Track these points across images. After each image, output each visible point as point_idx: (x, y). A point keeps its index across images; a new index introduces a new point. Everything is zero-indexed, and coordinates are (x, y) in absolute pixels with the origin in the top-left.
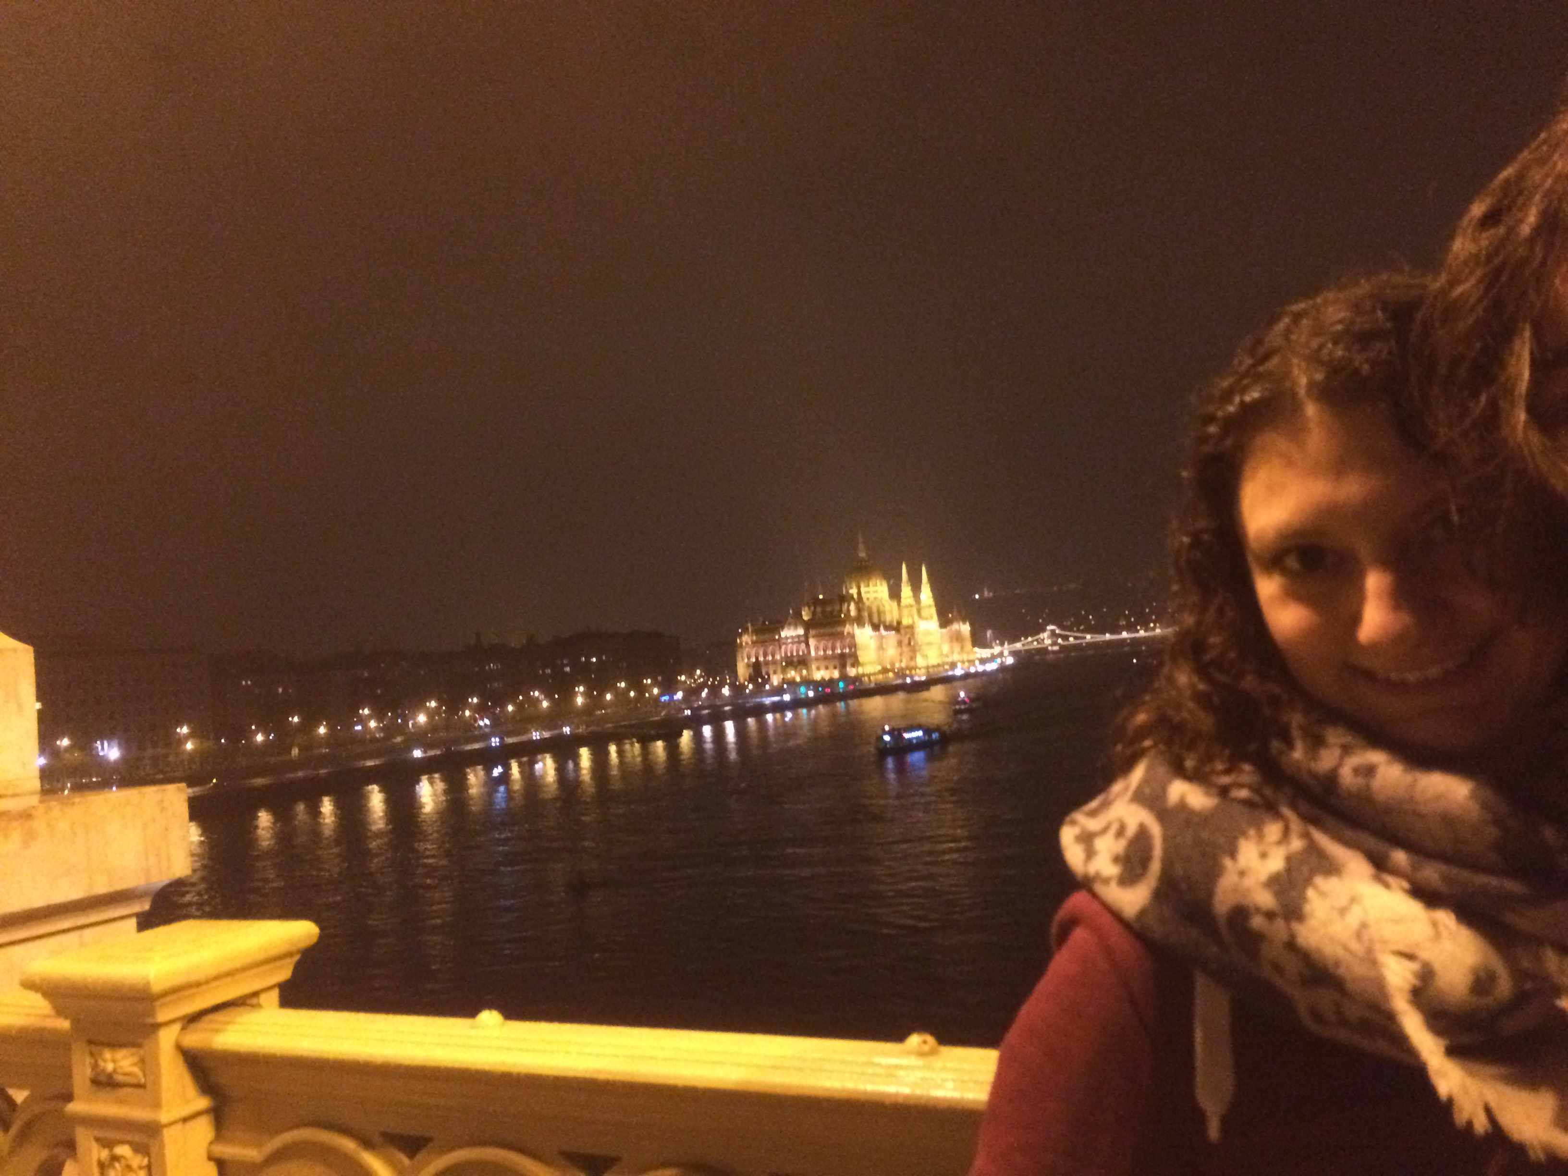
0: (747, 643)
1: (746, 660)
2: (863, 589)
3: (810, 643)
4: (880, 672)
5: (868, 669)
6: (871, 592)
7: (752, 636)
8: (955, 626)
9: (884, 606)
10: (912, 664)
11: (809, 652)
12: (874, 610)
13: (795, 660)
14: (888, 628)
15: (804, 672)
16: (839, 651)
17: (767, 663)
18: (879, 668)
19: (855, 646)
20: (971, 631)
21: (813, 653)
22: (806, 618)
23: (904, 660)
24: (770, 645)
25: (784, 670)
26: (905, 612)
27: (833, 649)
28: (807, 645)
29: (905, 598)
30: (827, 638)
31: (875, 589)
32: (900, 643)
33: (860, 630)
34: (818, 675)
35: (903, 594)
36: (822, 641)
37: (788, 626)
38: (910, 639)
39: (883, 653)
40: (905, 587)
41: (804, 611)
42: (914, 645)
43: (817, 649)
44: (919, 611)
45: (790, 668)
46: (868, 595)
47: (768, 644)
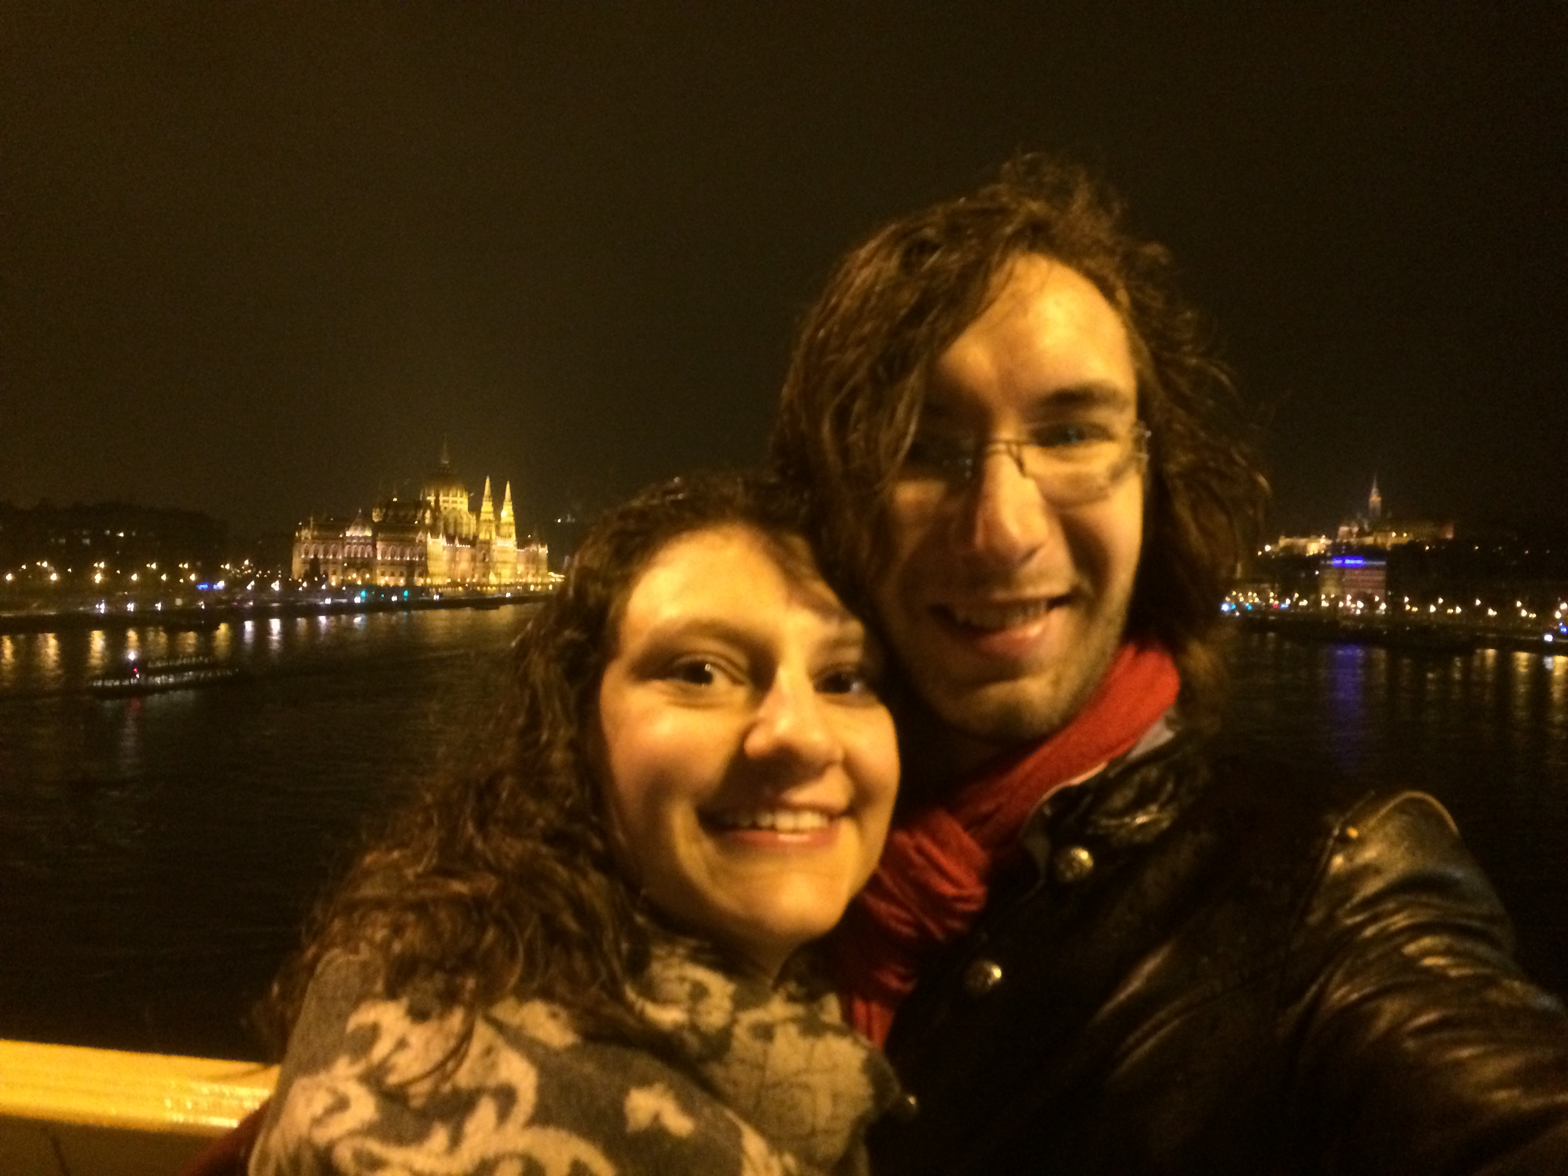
0: (306, 538)
1: (303, 556)
2: (441, 498)
3: (378, 546)
4: (449, 585)
5: (438, 581)
6: (450, 501)
7: (313, 531)
8: (533, 548)
9: (461, 518)
10: (484, 580)
11: (375, 556)
12: (451, 520)
13: (359, 562)
14: (463, 541)
15: (368, 576)
16: (408, 559)
17: (326, 562)
18: (449, 580)
19: (426, 555)
20: (548, 554)
21: (379, 558)
22: (375, 519)
23: (476, 576)
24: (332, 544)
25: (345, 571)
26: (484, 527)
27: (403, 555)
28: (374, 548)
29: (486, 512)
30: (397, 543)
31: (455, 499)
32: (473, 559)
33: (433, 540)
34: (382, 581)
35: (483, 509)
36: (390, 546)
37: (355, 525)
38: (484, 555)
39: (455, 566)
40: (486, 501)
41: (375, 513)
42: (488, 562)
43: (384, 554)
44: (498, 528)
45: (352, 570)
46: (446, 505)
47: (330, 542)
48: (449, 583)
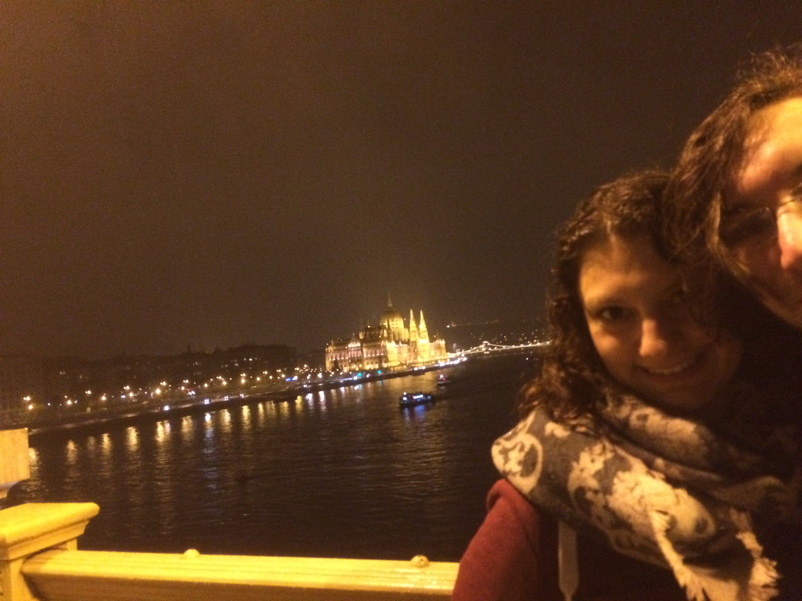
0: (331, 351)
1: (330, 360)
2: (391, 323)
3: (364, 351)
4: (399, 365)
5: (394, 364)
6: (395, 324)
7: (334, 347)
8: (438, 342)
9: (401, 331)
10: (416, 361)
11: (363, 355)
12: (396, 333)
13: (356, 359)
14: (403, 343)
15: (361, 365)
16: (378, 355)
17: (341, 361)
18: (399, 363)
19: (387, 352)
20: (445, 344)
21: (365, 356)
22: (361, 337)
23: (412, 359)
24: (343, 352)
25: (350, 364)
26: (412, 334)
27: (376, 353)
28: (362, 352)
30: (372, 348)
31: (397, 322)
32: (409, 350)
33: (389, 344)
34: (367, 367)
35: (411, 326)
36: (369, 349)
37: (352, 342)
38: (414, 348)
39: (401, 355)
40: (412, 321)
41: (360, 334)
42: (417, 351)
43: (367, 354)
44: (419, 334)
45: (353, 364)
46: (393, 326)
47: (341, 351)
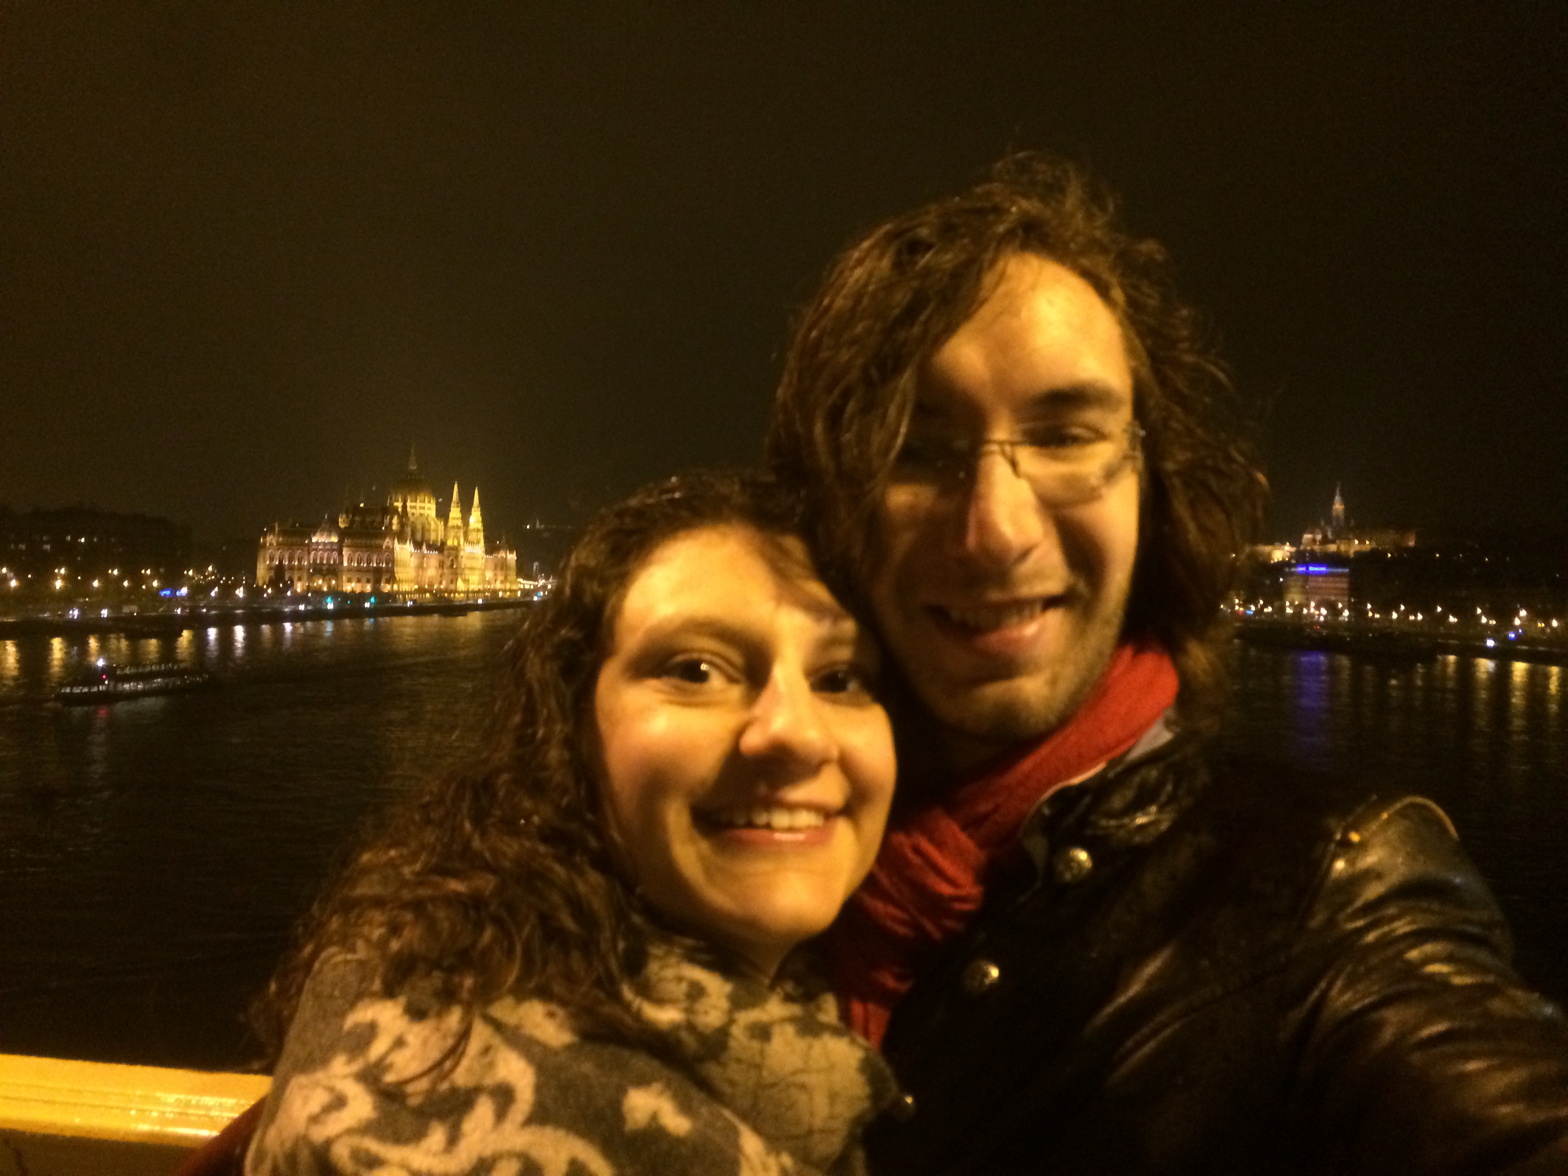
0: (271, 544)
1: (268, 562)
2: (409, 504)
3: (344, 553)
4: (416, 591)
5: (405, 587)
6: (418, 507)
7: (279, 537)
8: (502, 554)
9: (429, 524)
10: (452, 587)
11: (342, 563)
12: (419, 527)
13: (324, 568)
14: (430, 547)
15: (334, 582)
16: (375, 565)
17: (292, 568)
18: (416, 587)
19: (393, 561)
20: (517, 561)
21: (345, 564)
22: (342, 525)
23: (444, 582)
24: (298, 550)
25: (311, 577)
26: (452, 533)
27: (369, 561)
28: (340, 554)
29: (454, 519)
30: (364, 549)
31: (422, 505)
32: (441, 565)
33: (400, 546)
34: (348, 587)
35: (451, 515)
36: (357, 552)
37: (321, 531)
38: (452, 560)
39: (423, 572)
40: (454, 507)
41: (341, 518)
42: (456, 568)
43: (350, 560)
44: (466, 534)
45: (318, 576)
46: (414, 511)
47: (295, 548)
48: (416, 590)
